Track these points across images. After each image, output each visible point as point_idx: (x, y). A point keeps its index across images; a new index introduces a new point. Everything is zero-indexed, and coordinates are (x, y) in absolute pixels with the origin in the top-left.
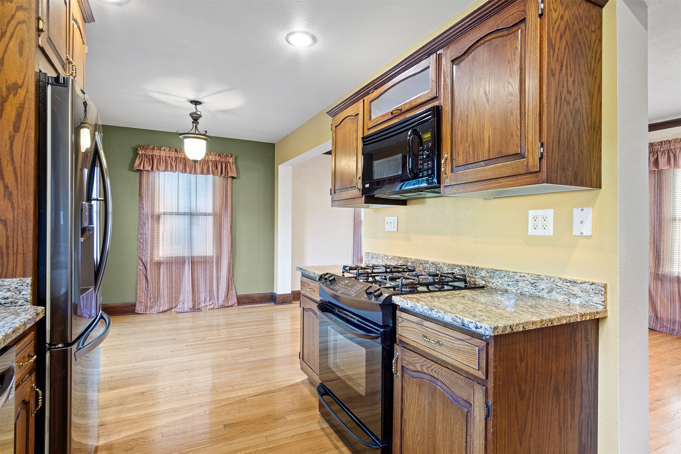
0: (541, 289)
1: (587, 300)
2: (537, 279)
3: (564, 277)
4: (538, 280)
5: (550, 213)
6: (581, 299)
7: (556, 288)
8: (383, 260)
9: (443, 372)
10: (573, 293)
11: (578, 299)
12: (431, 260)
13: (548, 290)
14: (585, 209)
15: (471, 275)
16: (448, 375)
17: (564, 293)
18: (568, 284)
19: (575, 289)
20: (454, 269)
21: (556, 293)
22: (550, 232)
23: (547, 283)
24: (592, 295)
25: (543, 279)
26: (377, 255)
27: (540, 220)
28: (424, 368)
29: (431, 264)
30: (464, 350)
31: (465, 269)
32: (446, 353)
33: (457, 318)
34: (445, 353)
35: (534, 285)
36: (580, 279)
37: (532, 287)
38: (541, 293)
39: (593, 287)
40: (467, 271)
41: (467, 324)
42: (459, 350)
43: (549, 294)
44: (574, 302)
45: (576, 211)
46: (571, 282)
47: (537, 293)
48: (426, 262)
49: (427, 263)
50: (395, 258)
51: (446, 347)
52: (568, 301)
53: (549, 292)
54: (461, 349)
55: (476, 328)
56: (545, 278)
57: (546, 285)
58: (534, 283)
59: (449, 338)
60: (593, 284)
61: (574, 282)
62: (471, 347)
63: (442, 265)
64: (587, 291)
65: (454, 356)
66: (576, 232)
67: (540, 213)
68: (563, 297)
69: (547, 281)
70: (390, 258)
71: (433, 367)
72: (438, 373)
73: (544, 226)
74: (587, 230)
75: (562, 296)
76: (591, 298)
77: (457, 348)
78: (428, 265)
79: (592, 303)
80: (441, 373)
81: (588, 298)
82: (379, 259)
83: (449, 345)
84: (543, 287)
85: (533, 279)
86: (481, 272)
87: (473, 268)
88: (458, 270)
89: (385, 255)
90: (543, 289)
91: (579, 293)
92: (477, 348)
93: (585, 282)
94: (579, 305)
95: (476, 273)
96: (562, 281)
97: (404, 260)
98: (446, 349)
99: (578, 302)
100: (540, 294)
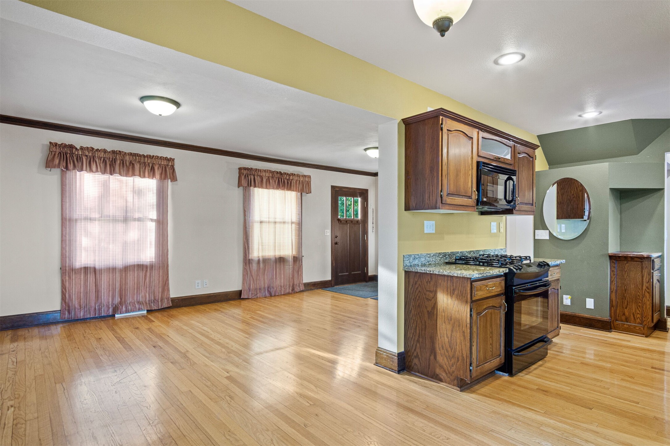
12: (460, 251)
26: (420, 255)
70: (432, 255)
78: (458, 254)
82: (422, 259)
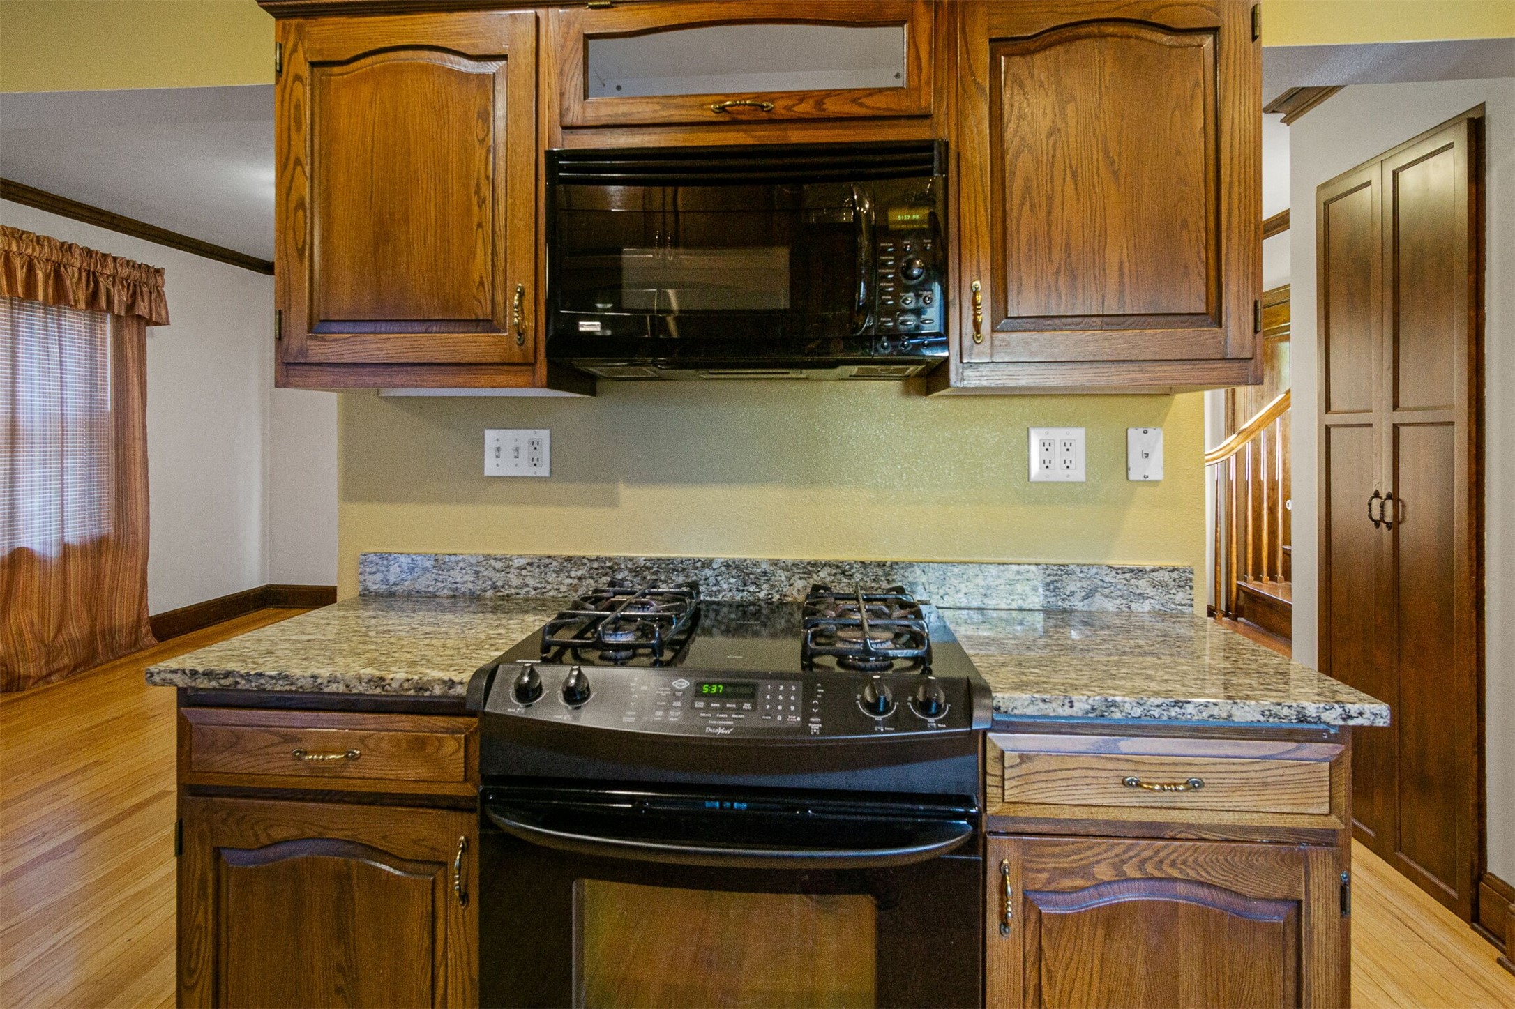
0: (1068, 593)
1: (1164, 601)
2: (1059, 572)
3: (1117, 563)
4: (1061, 575)
5: (1077, 435)
6: (1152, 601)
7: (1102, 587)
8: (477, 572)
9: (1203, 856)
10: (1138, 592)
11: (1147, 601)
13: (1083, 594)
14: (1150, 430)
15: (873, 585)
16: (1221, 858)
17: (1119, 593)
18: (1128, 576)
19: (1142, 583)
20: (814, 575)
21: (1102, 598)
22: (1078, 473)
23: (1081, 580)
24: (1173, 591)
25: (1074, 573)
26: (443, 557)
27: (1058, 449)
28: (1126, 868)
29: (723, 569)
30: (1285, 778)
31: (853, 571)
32: (1219, 804)
33: (1279, 707)
34: (1215, 804)
35: (1052, 587)
36: (1148, 564)
37: (1048, 593)
38: (1069, 601)
39: (1175, 575)
40: (860, 576)
41: (1314, 715)
42: (1265, 784)
43: (1086, 602)
44: (1140, 609)
45: (1134, 434)
46: (1132, 571)
47: (1060, 603)
48: (699, 564)
49: (708, 564)
50: (547, 561)
51: (1219, 788)
52: (1127, 610)
53: (1085, 598)
54: (1269, 780)
55: (1344, 719)
56: (1078, 570)
57: (1079, 584)
58: (1053, 582)
59: (1228, 764)
60: (1174, 569)
61: (1139, 572)
62: (1306, 768)
63: (765, 566)
64: (1164, 584)
65: (1247, 804)
66: (1134, 475)
67: (1058, 435)
68: (1118, 602)
69: (1081, 575)
70: (519, 562)
71: (1162, 854)
72: (1184, 863)
73: (1068, 462)
74: (1155, 470)
75: (1115, 601)
76: (1171, 596)
77: (1260, 780)
79: (1173, 606)
80: (1195, 861)
81: (1166, 597)
83: (1231, 781)
84: (1073, 589)
85: (1049, 575)
86: (906, 574)
87: (881, 565)
88: (829, 575)
89: (487, 557)
90: (1073, 593)
91: (1150, 591)
92: (1326, 765)
93: (1160, 568)
94: (1149, 612)
95: (890, 578)
96: (1114, 572)
97: (595, 565)
98: (1220, 794)
99: (1147, 606)
100: (1066, 605)
